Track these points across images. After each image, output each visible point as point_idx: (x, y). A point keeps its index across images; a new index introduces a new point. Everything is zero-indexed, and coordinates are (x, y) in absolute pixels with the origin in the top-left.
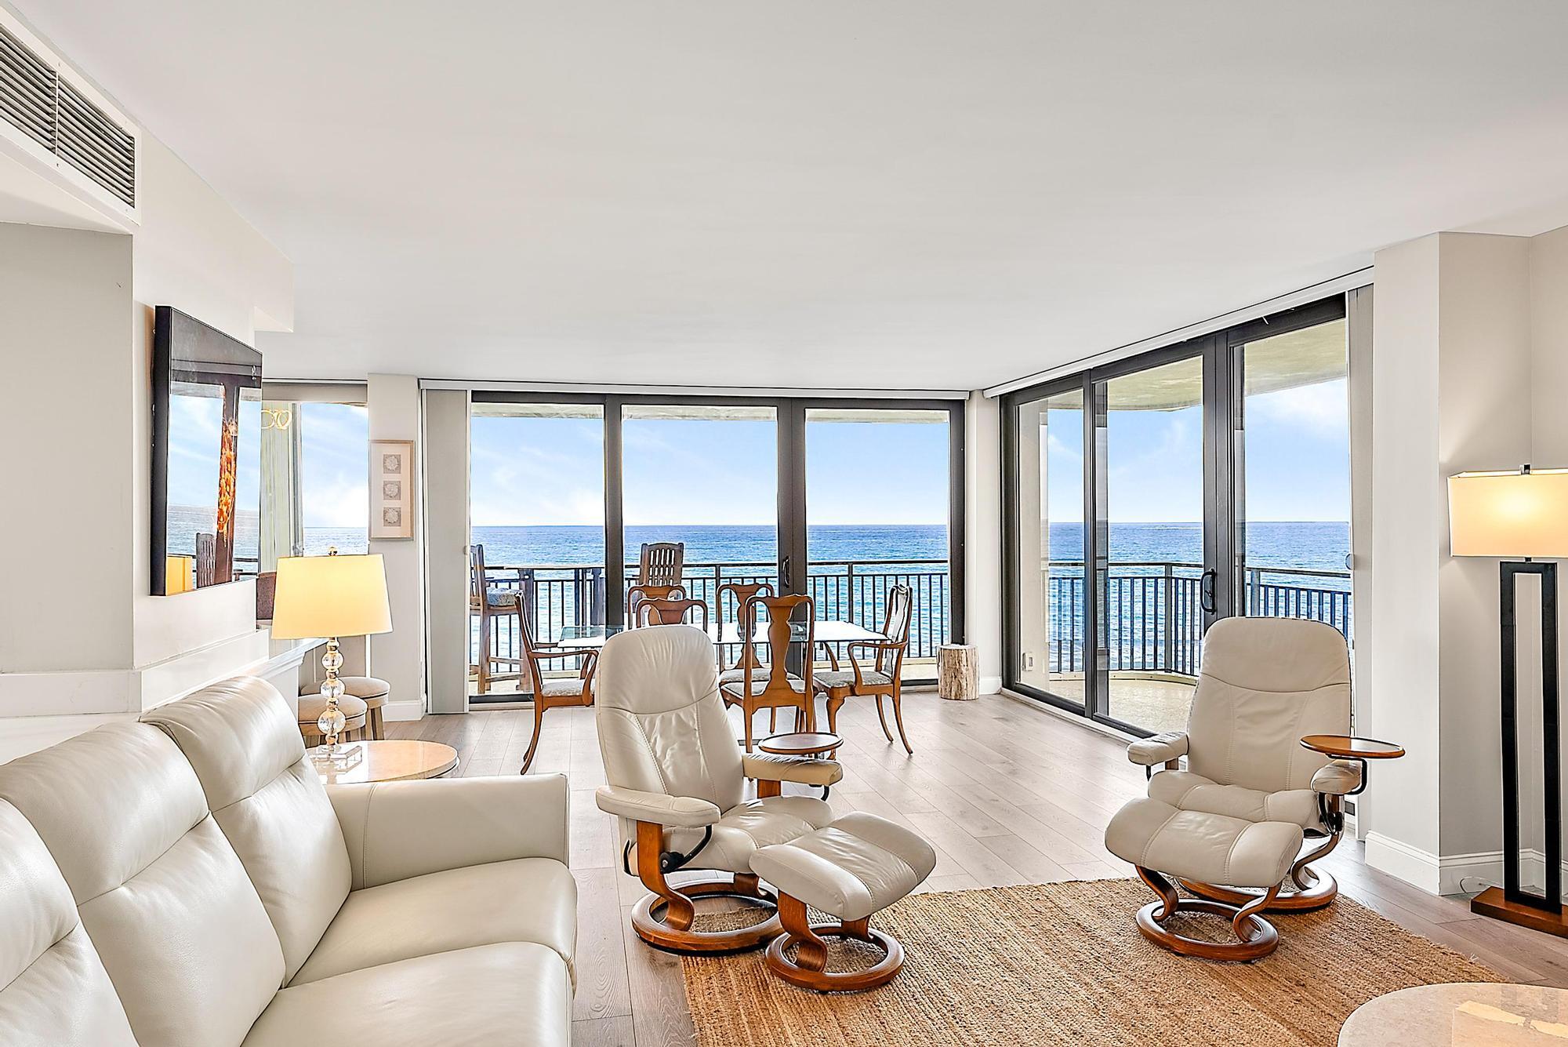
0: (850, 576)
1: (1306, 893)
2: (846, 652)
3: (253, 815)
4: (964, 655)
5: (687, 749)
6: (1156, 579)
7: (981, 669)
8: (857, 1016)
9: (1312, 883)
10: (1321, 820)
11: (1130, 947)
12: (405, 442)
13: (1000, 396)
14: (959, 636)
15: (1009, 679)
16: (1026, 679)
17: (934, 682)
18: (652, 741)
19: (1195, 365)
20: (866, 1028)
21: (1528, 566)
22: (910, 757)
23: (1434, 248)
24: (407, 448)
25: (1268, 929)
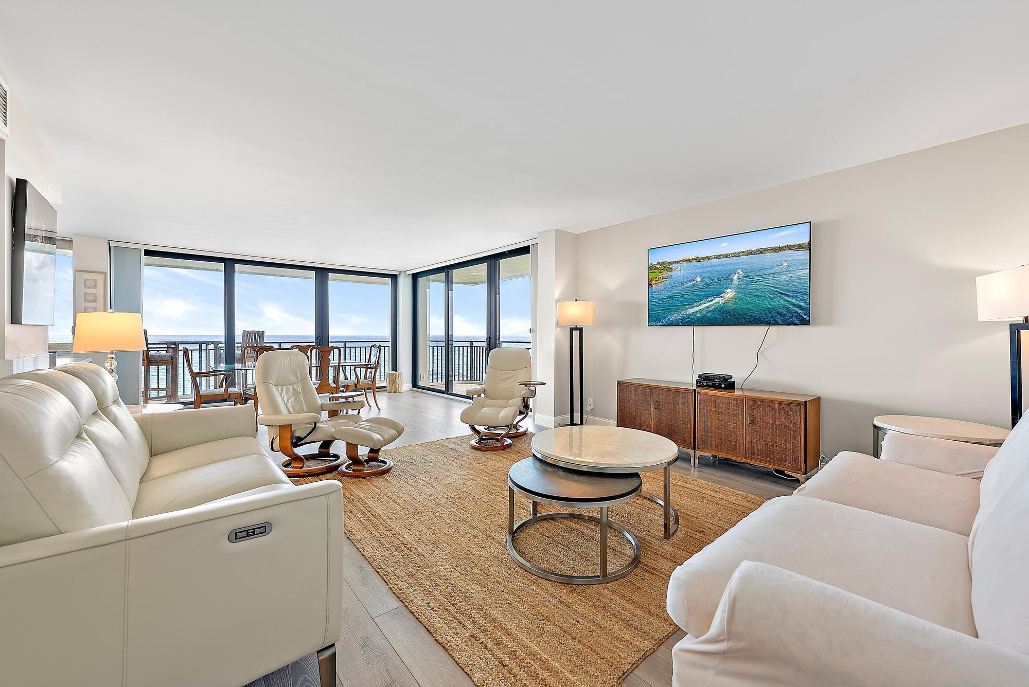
0: (345, 347)
1: (518, 431)
2: (353, 371)
3: (114, 413)
4: (397, 375)
5: (297, 400)
6: (467, 347)
7: (404, 380)
8: (380, 482)
9: (520, 428)
10: (524, 407)
11: (468, 451)
12: (101, 273)
13: (412, 274)
14: (395, 368)
15: (415, 384)
16: (421, 384)
17: (385, 387)
18: (283, 396)
19: (484, 266)
20: (383, 484)
21: (576, 329)
22: (379, 412)
23: (553, 236)
24: (102, 276)
25: (509, 441)
